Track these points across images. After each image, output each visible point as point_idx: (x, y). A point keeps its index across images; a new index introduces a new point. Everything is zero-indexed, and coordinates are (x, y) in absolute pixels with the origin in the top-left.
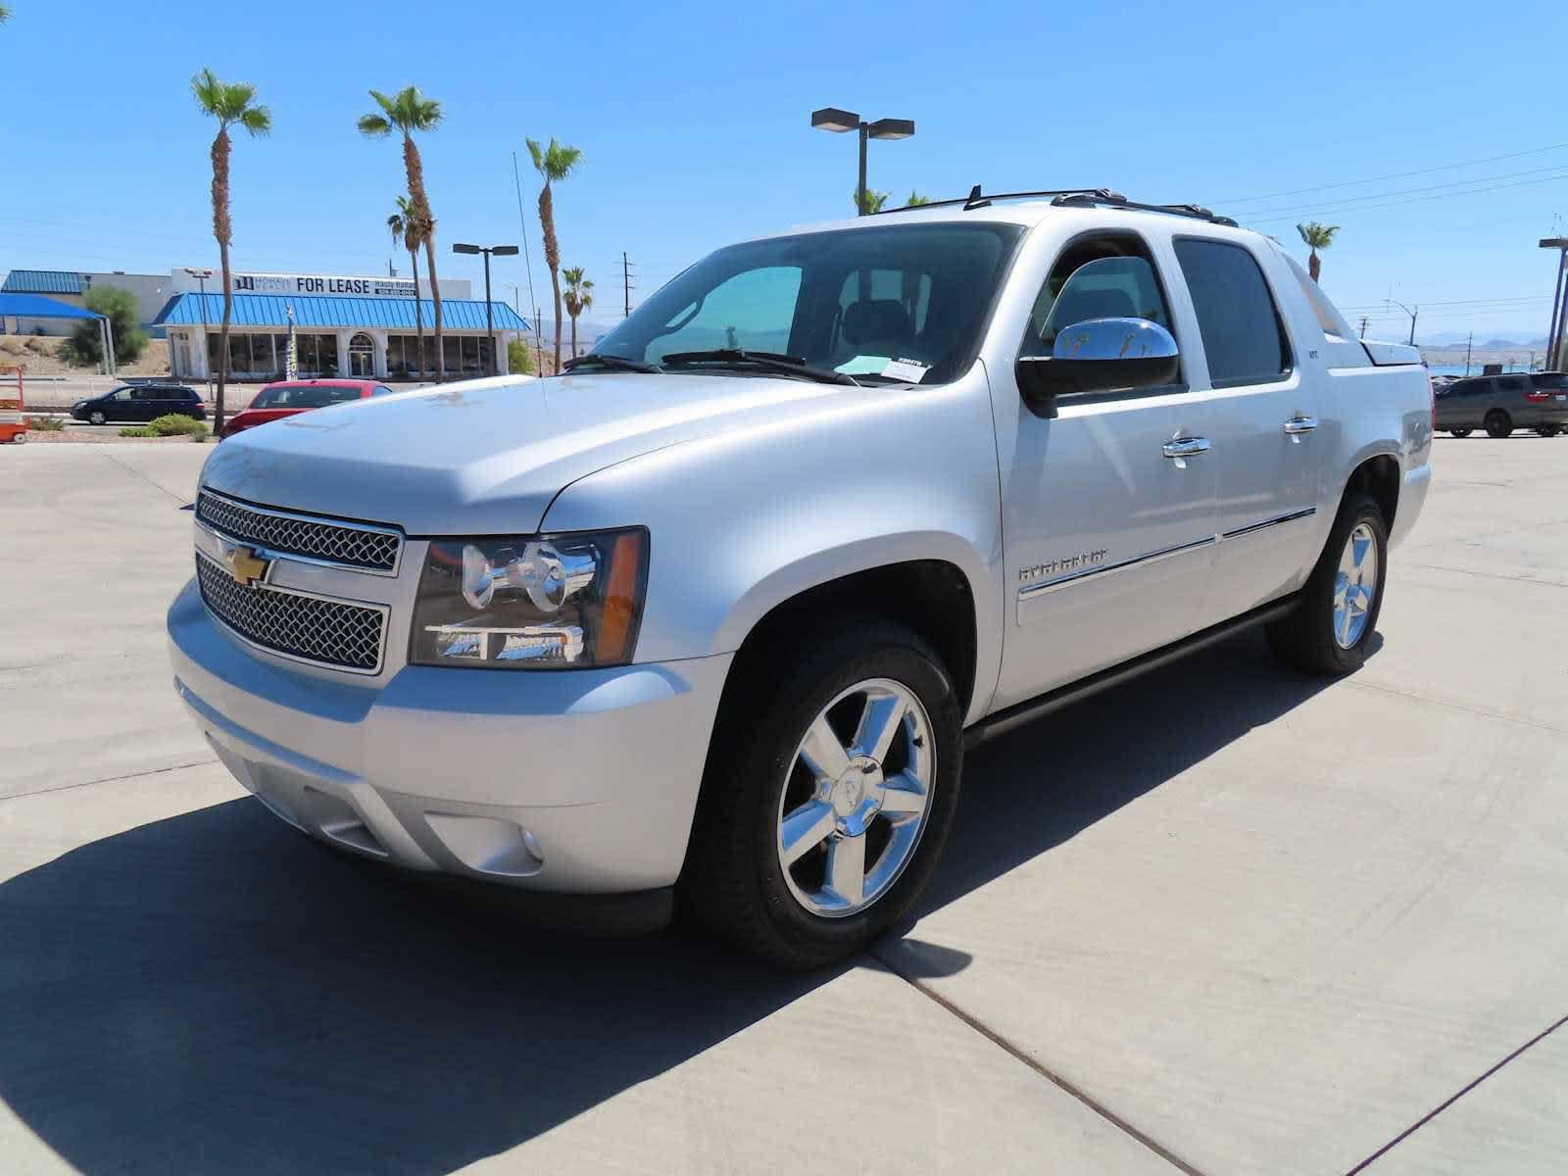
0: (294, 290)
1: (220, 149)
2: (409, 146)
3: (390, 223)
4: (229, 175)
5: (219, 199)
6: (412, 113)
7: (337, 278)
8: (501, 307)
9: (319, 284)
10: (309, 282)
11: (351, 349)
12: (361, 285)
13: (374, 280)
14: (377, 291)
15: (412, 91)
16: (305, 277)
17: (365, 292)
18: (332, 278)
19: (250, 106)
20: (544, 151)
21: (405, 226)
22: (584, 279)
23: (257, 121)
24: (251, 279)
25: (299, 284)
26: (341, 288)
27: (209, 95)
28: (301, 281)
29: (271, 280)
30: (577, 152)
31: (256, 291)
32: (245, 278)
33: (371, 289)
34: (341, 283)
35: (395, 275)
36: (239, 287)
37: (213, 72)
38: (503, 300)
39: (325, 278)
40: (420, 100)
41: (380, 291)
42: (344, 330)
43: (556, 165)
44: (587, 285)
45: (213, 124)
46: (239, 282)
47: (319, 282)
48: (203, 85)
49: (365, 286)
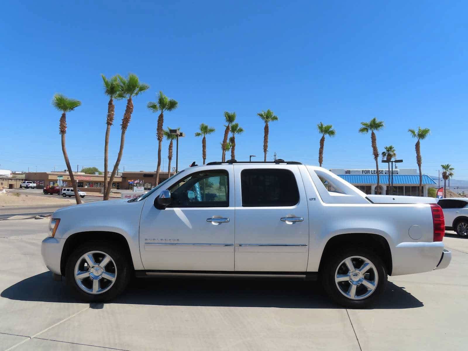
0: (361, 174)
1: (322, 141)
2: (373, 134)
3: (382, 154)
4: (324, 147)
5: (321, 153)
6: (375, 125)
7: (373, 170)
8: (426, 177)
9: (368, 172)
10: (366, 171)
11: (375, 190)
12: (381, 172)
13: (385, 170)
14: (386, 173)
15: (374, 119)
16: (365, 170)
17: (382, 173)
18: (372, 170)
19: (331, 130)
20: (416, 132)
21: (387, 155)
22: (450, 167)
23: (332, 133)
24: (350, 171)
25: (363, 172)
26: (375, 173)
27: (321, 128)
28: (363, 171)
29: (354, 171)
30: (429, 130)
31: (351, 174)
32: (348, 171)
33: (370, 172)
34: (375, 171)
35: (397, 168)
36: (346, 173)
37: (323, 123)
38: (427, 175)
39: (370, 170)
40: (377, 121)
41: (387, 173)
42: (373, 185)
43: (422, 135)
44: (451, 169)
45: (321, 135)
46: (346, 172)
47: (368, 171)
48: (319, 126)
49: (382, 172)
